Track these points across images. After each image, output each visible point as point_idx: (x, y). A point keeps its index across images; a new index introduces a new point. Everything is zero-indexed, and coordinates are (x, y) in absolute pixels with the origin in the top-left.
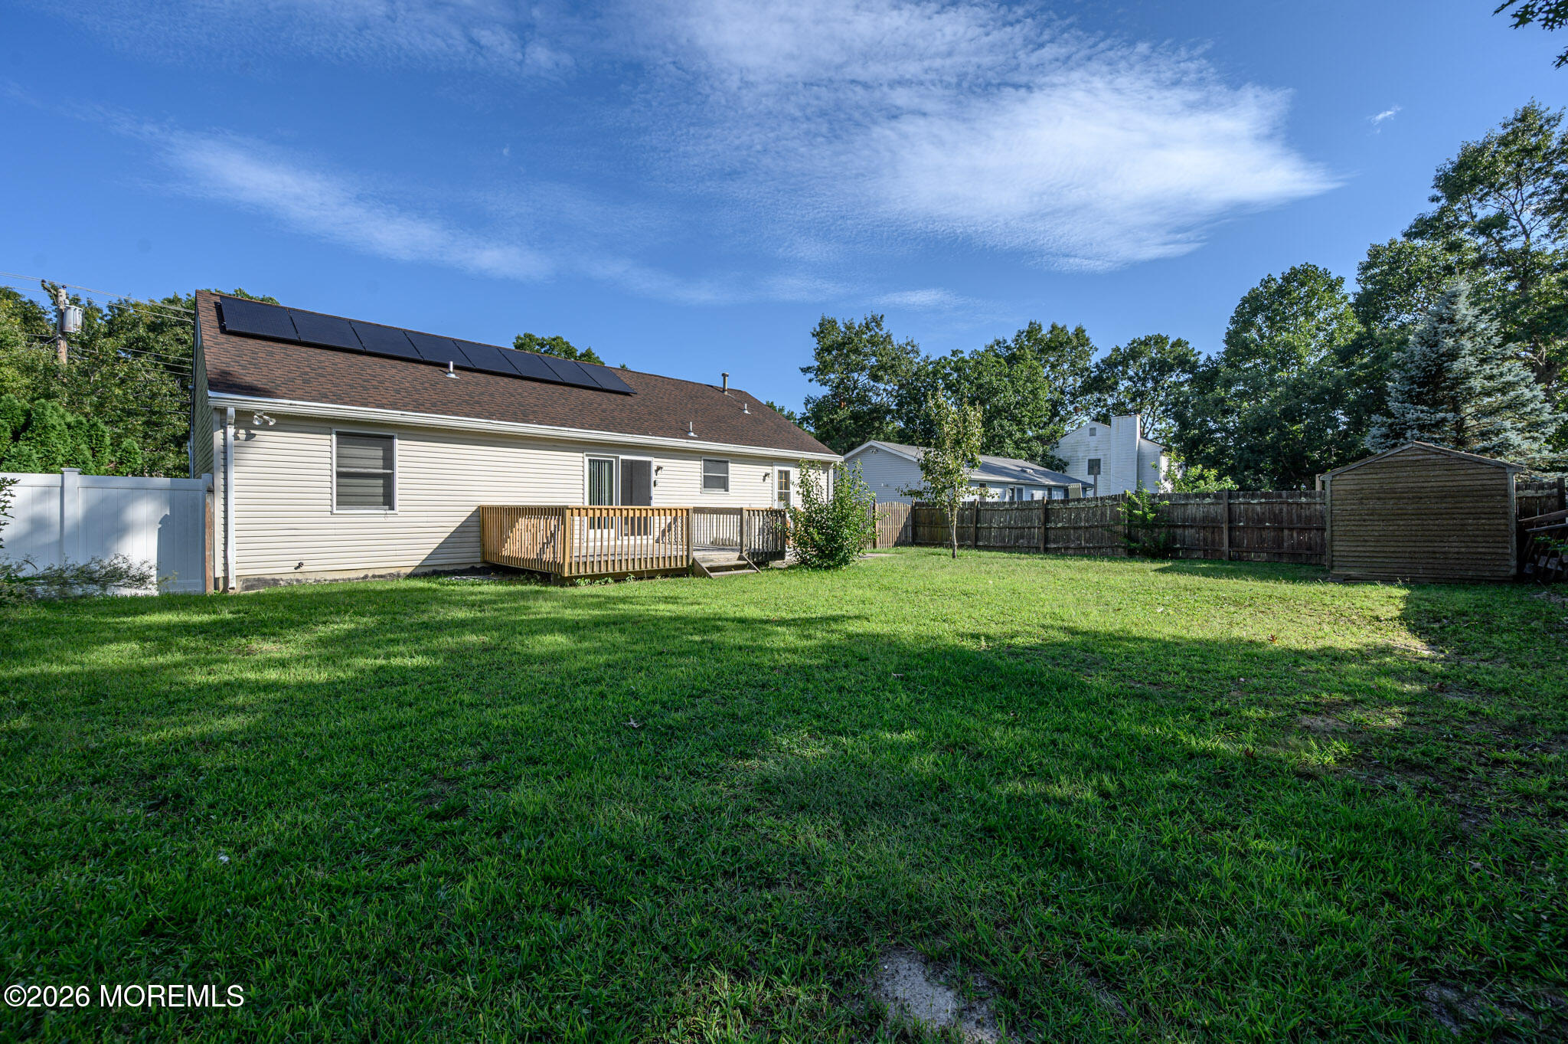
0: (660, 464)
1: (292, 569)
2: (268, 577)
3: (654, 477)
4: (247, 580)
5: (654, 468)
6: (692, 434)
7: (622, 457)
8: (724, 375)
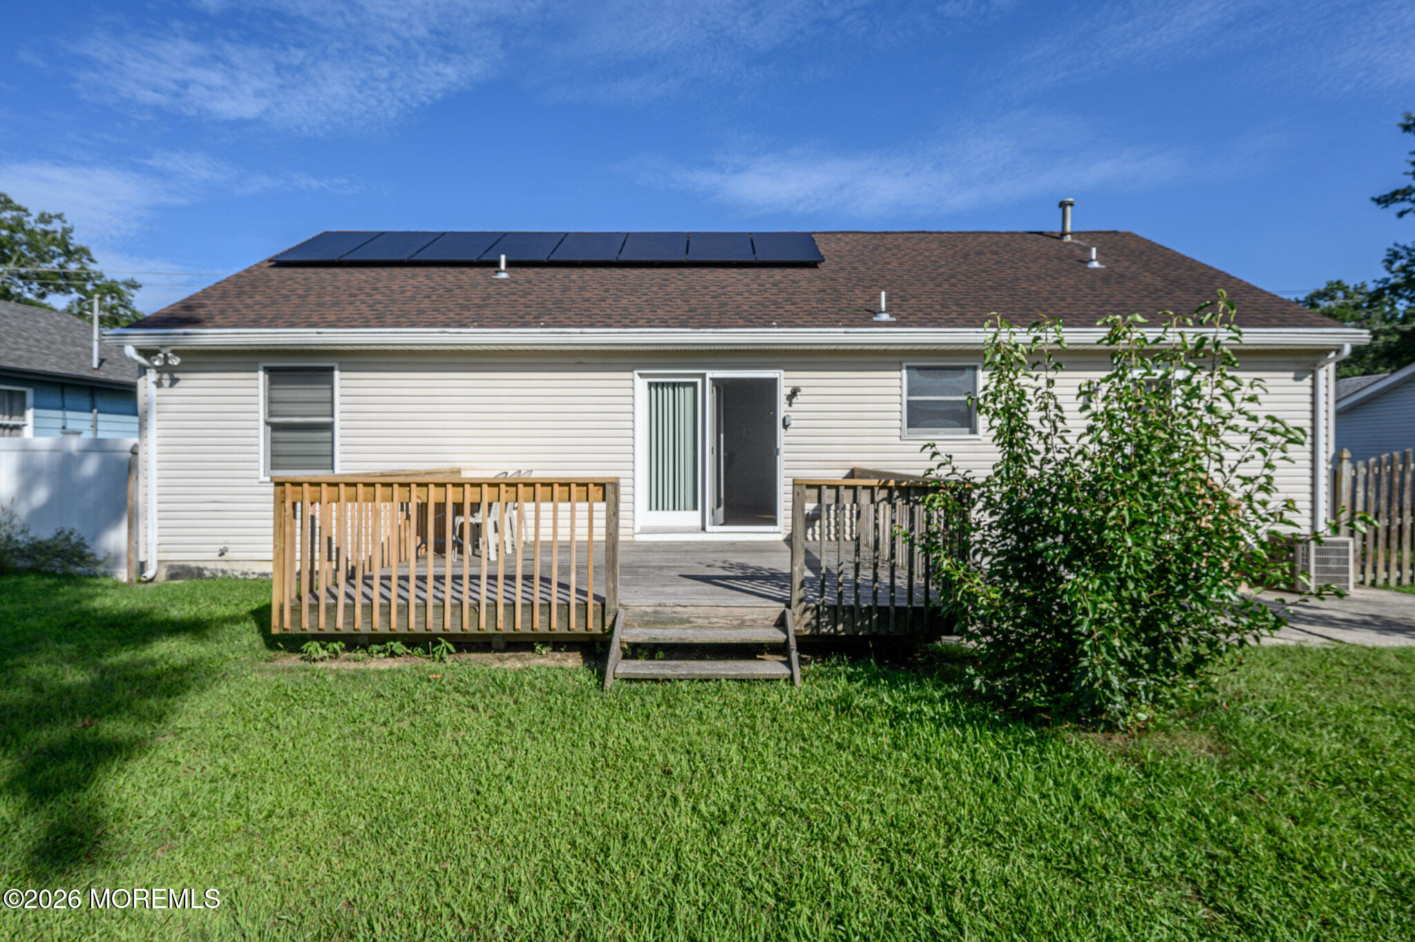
0: (797, 383)
1: (215, 556)
2: (193, 565)
3: (782, 408)
4: (171, 567)
5: (783, 391)
6: (885, 317)
7: (711, 374)
8: (1063, 205)
